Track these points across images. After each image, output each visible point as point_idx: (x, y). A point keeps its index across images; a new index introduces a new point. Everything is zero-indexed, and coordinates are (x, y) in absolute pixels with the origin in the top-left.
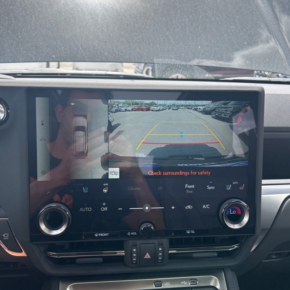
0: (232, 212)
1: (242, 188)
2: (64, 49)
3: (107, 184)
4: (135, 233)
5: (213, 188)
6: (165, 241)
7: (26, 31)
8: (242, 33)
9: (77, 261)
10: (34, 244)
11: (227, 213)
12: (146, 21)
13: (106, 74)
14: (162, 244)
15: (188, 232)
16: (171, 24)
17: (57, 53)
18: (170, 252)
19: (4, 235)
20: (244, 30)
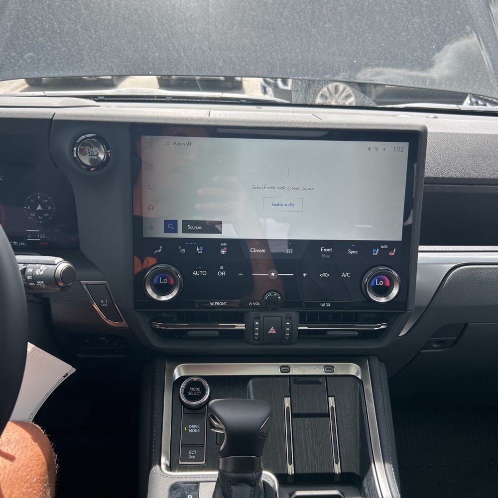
0: (378, 283)
1: (392, 254)
2: (159, 56)
3: (225, 244)
4: (258, 304)
5: (356, 252)
6: (294, 315)
7: (103, 27)
8: (430, 30)
9: (189, 333)
10: (139, 312)
11: (372, 284)
12: (281, 10)
13: (221, 97)
14: (290, 318)
15: (323, 305)
16: (320, 16)
17: (148, 62)
18: (300, 328)
19: (102, 302)
20: (434, 25)
